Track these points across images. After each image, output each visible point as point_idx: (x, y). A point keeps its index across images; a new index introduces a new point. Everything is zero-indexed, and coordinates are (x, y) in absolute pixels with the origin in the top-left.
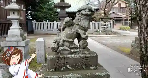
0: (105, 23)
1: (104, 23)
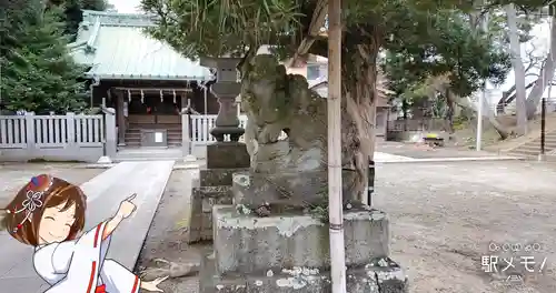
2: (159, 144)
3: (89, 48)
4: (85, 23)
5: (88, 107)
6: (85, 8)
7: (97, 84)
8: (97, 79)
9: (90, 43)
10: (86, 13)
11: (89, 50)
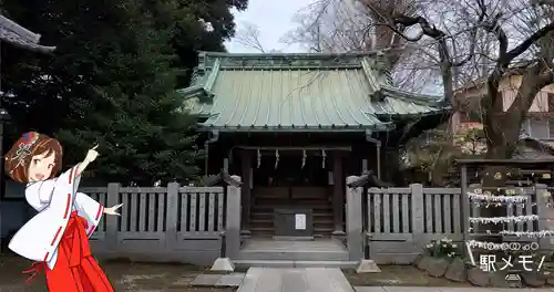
0: (502, 198)
1: (496, 198)
2: (301, 232)
3: (205, 94)
4: (201, 66)
5: (202, 174)
6: (203, 49)
7: (215, 140)
8: (216, 132)
9: (208, 87)
10: (202, 54)
11: (205, 97)
